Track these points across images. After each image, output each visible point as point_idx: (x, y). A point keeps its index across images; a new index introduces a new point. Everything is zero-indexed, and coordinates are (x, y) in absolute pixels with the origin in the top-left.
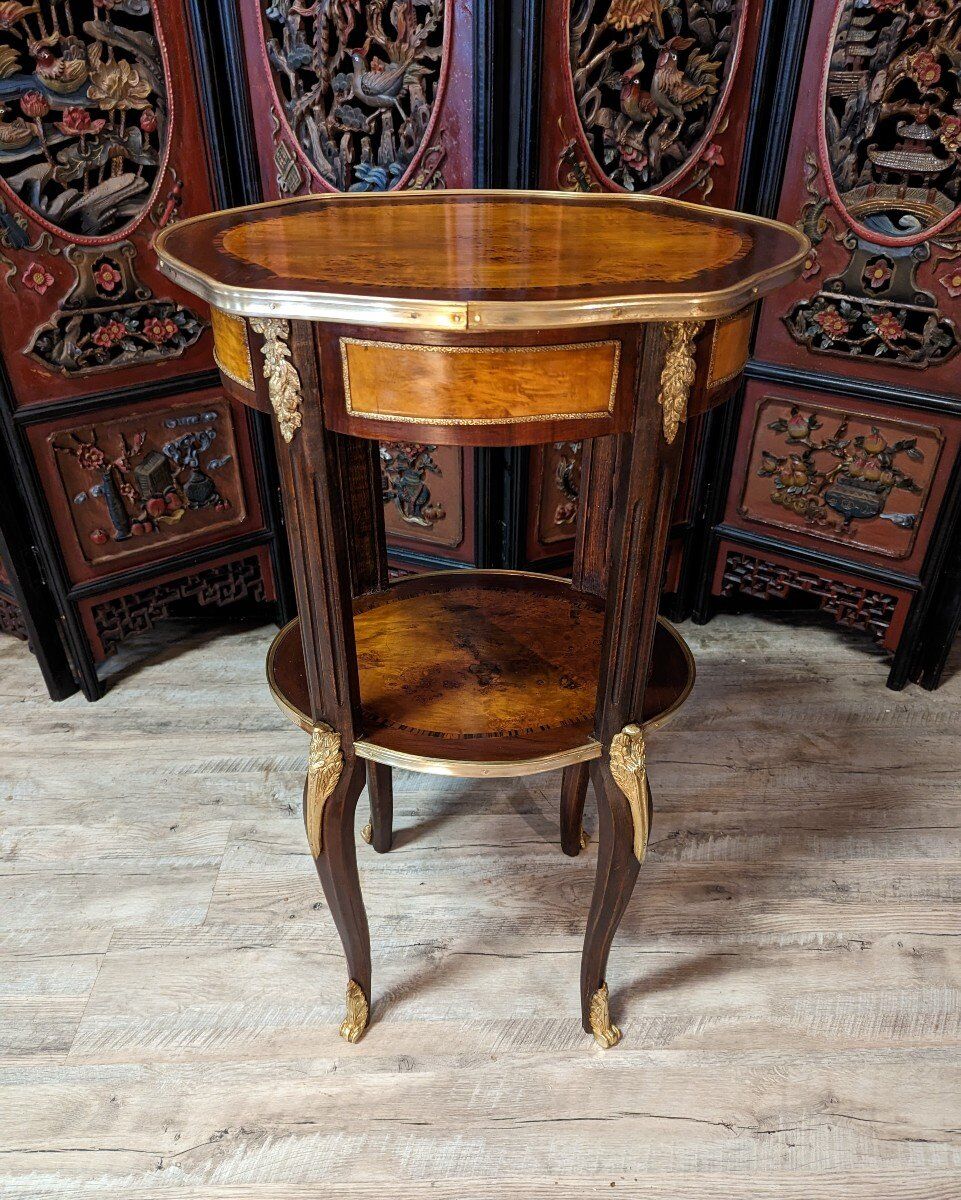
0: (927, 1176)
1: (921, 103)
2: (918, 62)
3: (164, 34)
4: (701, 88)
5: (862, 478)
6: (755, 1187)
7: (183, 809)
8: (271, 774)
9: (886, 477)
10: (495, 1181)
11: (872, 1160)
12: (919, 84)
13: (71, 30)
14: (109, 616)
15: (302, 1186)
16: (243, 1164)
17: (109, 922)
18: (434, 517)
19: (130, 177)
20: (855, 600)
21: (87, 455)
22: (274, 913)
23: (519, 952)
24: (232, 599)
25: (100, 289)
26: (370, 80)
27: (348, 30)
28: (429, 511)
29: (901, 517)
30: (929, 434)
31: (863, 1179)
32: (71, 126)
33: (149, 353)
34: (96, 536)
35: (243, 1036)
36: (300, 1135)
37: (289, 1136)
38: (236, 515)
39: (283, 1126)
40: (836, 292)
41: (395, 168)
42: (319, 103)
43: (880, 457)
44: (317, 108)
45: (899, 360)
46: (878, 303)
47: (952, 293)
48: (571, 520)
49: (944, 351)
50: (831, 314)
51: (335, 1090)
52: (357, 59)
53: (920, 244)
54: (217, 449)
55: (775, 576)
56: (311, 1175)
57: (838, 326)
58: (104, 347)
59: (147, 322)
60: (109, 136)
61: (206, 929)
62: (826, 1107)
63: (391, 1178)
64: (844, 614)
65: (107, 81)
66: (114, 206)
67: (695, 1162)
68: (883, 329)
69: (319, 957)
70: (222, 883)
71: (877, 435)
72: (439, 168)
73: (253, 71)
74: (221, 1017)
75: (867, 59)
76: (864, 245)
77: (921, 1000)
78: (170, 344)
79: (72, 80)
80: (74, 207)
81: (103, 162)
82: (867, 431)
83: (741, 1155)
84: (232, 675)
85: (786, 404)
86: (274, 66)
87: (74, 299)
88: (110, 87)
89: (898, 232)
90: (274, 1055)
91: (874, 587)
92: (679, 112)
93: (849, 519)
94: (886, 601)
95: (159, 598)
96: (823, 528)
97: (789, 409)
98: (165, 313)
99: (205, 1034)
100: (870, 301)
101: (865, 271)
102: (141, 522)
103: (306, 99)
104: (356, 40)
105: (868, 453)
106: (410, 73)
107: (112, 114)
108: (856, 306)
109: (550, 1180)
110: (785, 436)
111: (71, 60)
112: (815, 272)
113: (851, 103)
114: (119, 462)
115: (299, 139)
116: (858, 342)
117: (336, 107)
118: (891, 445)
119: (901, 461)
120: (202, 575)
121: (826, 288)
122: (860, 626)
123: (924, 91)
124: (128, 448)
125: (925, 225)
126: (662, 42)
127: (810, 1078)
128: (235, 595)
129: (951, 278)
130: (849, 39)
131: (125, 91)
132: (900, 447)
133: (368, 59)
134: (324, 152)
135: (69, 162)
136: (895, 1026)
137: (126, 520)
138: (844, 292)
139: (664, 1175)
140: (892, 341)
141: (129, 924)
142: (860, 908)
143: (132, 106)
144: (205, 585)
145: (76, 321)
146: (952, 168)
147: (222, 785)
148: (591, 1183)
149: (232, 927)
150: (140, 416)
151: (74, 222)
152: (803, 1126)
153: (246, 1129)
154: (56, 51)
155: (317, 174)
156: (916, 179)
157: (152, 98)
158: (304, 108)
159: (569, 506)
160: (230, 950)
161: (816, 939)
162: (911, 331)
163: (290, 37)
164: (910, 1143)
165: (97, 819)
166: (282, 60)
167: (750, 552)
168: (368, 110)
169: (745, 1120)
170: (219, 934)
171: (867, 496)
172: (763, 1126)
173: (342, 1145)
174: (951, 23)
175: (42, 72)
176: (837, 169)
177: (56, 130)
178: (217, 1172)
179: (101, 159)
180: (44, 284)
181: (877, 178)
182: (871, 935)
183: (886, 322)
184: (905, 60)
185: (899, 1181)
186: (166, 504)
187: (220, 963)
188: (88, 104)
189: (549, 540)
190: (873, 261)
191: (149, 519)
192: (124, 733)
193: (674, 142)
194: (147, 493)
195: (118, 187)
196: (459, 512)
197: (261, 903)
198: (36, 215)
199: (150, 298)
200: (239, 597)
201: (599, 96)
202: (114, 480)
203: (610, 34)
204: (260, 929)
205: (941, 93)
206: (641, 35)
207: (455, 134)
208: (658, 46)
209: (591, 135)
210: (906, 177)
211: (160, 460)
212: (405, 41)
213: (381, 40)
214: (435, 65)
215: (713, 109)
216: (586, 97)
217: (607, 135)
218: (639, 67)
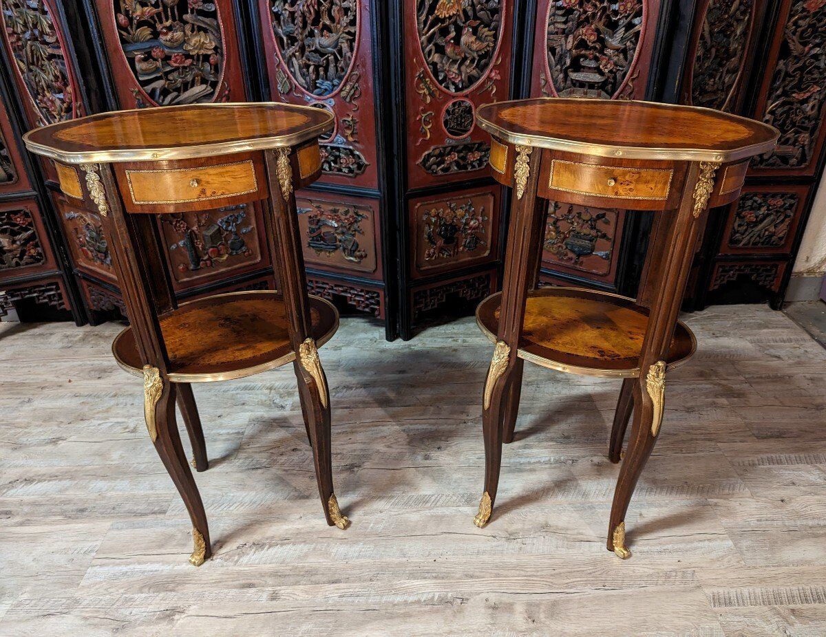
1: (590, 50)
2: (586, 32)
3: (222, 20)
4: (486, 43)
5: (582, 234)
6: (505, 561)
7: (225, 408)
8: (273, 391)
9: (594, 233)
10: (378, 560)
11: (563, 549)
12: (588, 41)
13: (177, 18)
15: (283, 565)
16: (254, 557)
18: (361, 257)
19: (204, 86)
21: (178, 225)
22: (273, 453)
23: (398, 467)
27: (312, 18)
28: (358, 253)
29: (601, 253)
32: (175, 62)
34: (181, 267)
36: (282, 545)
37: (277, 545)
38: (256, 258)
39: (274, 542)
41: (336, 82)
42: (298, 51)
43: (589, 222)
44: (297, 54)
48: (434, 258)
51: (300, 526)
52: (316, 31)
54: (246, 223)
56: (287, 560)
60: (194, 67)
61: (237, 461)
62: (544, 528)
63: (327, 560)
65: (193, 41)
66: (196, 100)
67: (476, 551)
69: (294, 472)
71: (587, 211)
72: (357, 82)
73: (265, 36)
74: (243, 498)
75: (564, 29)
79: (177, 42)
80: (176, 101)
81: (191, 80)
82: (582, 209)
83: (500, 548)
86: (276, 34)
88: (195, 44)
92: (475, 55)
93: (578, 255)
96: (566, 261)
99: (236, 505)
102: (205, 261)
103: (292, 49)
104: (316, 22)
105: (584, 220)
106: (342, 38)
107: (195, 57)
111: (177, 32)
113: (558, 49)
114: (195, 228)
115: (289, 68)
117: (307, 53)
118: (594, 217)
119: (600, 224)
123: (590, 44)
124: (199, 221)
126: (464, 23)
127: (538, 517)
130: (555, 21)
131: (202, 46)
132: (599, 217)
133: (322, 31)
134: (301, 74)
135: (174, 79)
137: (197, 259)
139: (461, 557)
142: (574, 445)
143: (205, 53)
146: (607, 80)
147: (246, 396)
148: (425, 560)
149: (250, 459)
153: (256, 542)
154: (170, 29)
155: (298, 85)
156: (592, 86)
157: (216, 49)
158: (291, 54)
159: (432, 251)
160: (249, 469)
161: (550, 460)
163: (284, 20)
164: (582, 542)
166: (280, 31)
168: (322, 55)
169: (503, 533)
170: (243, 462)
171: (586, 243)
172: (511, 537)
173: (304, 548)
174: (599, 14)
175: (162, 38)
176: (555, 81)
177: (169, 65)
178: (240, 561)
179: (189, 78)
181: (574, 85)
182: (578, 457)
184: (582, 30)
185: (575, 557)
186: (219, 251)
187: (244, 475)
188: (184, 52)
189: (422, 269)
191: (210, 258)
193: (474, 69)
194: (208, 245)
195: (198, 91)
196: (373, 253)
197: (265, 448)
201: (434, 48)
202: (192, 238)
203: (437, 20)
204: (265, 460)
205: (598, 46)
206: (453, 20)
207: (364, 66)
208: (462, 25)
209: (431, 66)
210: (587, 84)
211: (217, 227)
212: (339, 23)
213: (328, 22)
214: (353, 34)
215: (493, 53)
216: (427, 49)
217: (439, 66)
218: (453, 34)
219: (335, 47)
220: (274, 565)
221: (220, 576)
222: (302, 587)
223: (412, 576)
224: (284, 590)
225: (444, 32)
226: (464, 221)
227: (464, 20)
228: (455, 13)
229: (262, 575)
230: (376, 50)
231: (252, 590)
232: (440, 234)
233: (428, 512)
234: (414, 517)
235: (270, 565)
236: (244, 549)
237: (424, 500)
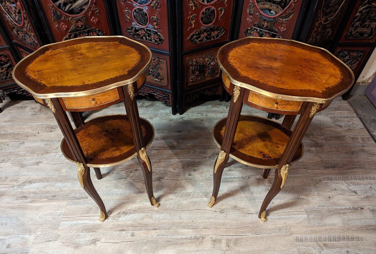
6: (219, 222)
10: (171, 221)
11: (241, 217)
15: (135, 222)
16: (124, 218)
22: (127, 171)
23: (178, 179)
25: (78, 27)
28: (160, 78)
35: (122, 196)
36: (134, 213)
37: (132, 213)
40: (256, 27)
46: (265, 31)
47: (282, 30)
48: (194, 80)
50: (255, 32)
51: (141, 205)
53: (275, 18)
56: (137, 220)
57: (257, 35)
59: (89, 33)
61: (113, 175)
62: (235, 208)
63: (151, 220)
66: (80, 7)
67: (208, 217)
69: (137, 180)
74: (117, 192)
76: (262, 17)
77: (258, 188)
80: (71, 8)
83: (217, 216)
87: (72, 30)
89: (270, 14)
90: (128, 199)
98: (94, 31)
99: (115, 195)
100: (264, 30)
101: (263, 23)
108: (260, 30)
112: (252, 21)
121: (254, 26)
125: (276, 13)
129: (281, 27)
136: (251, 193)
138: (258, 27)
139: (202, 220)
145: (73, 35)
148: (189, 221)
149: (119, 174)
151: (71, 12)
152: (230, 211)
153: (124, 212)
156: (274, 2)
159: (193, 77)
161: (239, 176)
164: (249, 214)
169: (219, 210)
170: (116, 176)
172: (222, 211)
173: (142, 215)
178: (119, 220)
180: (65, 27)
181: (266, 1)
182: (251, 176)
183: (267, 36)
187: (117, 181)
190: (265, 21)
195: (81, 2)
196: (167, 78)
198: (62, 11)
199: (90, 28)
204: (124, 174)
210: (272, 1)
220: (132, 222)
221: (112, 226)
222: (143, 231)
223: (184, 227)
224: (136, 233)
226: (208, 63)
229: (128, 226)
231: (124, 232)
232: (197, 69)
233: (190, 200)
234: (184, 202)
235: (130, 222)
236: (120, 215)
237: (188, 195)
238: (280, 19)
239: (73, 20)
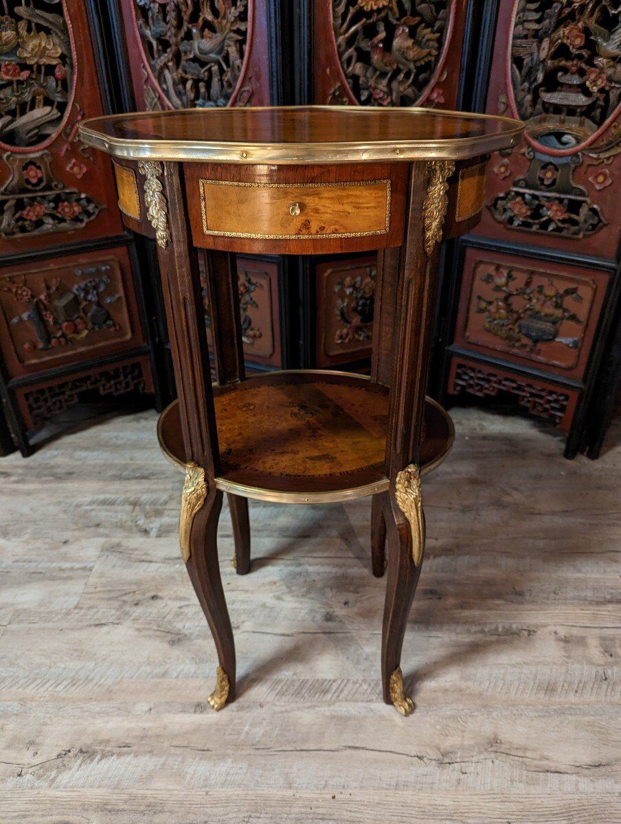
0: (559, 798)
1: (573, 60)
2: (569, 33)
3: (70, 16)
4: (426, 51)
5: (543, 314)
6: (436, 802)
7: (74, 530)
8: (137, 508)
9: (559, 313)
10: (251, 792)
11: (521, 785)
12: (571, 47)
13: (6, 11)
14: (37, 400)
15: (116, 791)
16: (77, 775)
17: (12, 605)
18: (255, 337)
19: (48, 109)
20: (541, 397)
21: (20, 292)
22: (125, 602)
23: (289, 632)
24: (123, 391)
25: (28, 182)
26: (203, 44)
27: (189, 12)
28: (250, 333)
29: (567, 341)
30: (586, 283)
31: (513, 799)
32: (7, 74)
33: (63, 225)
34: (27, 346)
35: (90, 686)
36: (120, 755)
37: (112, 755)
38: (125, 334)
39: (108, 749)
40: (522, 187)
41: (222, 102)
42: (172, 60)
43: (554, 299)
44: (170, 64)
45: (564, 233)
46: (549, 194)
47: (598, 187)
48: (347, 341)
49: (594, 226)
50: (519, 203)
51: (147, 725)
52: (194, 31)
53: (575, 154)
54: (110, 290)
55: (489, 381)
56: (124, 784)
57: (524, 210)
58: (31, 220)
59: (60, 204)
60: (33, 81)
61: (77, 611)
62: (492, 746)
63: (178, 788)
64: (534, 407)
65: (30, 46)
66: (38, 127)
67: (393, 783)
68: (553, 212)
69: (151, 632)
70: (92, 580)
71: (552, 284)
72: (249, 102)
73: (130, 41)
74: (77, 672)
75: (537, 31)
76: (539, 156)
77: (567, 672)
78: (76, 219)
79: (6, 45)
80: (10, 127)
81: (30, 99)
82: (544, 281)
83: (428, 779)
84: (120, 442)
85: (492, 263)
86: (143, 37)
87: (9, 189)
88: (33, 50)
89: (561, 146)
90: (109, 699)
91: (553, 388)
92: (412, 66)
93: (536, 341)
94: (562, 398)
95: (71, 389)
96: (518, 348)
97: (493, 268)
98: (74, 199)
99: (65, 683)
100: (544, 194)
101: (540, 174)
102: (58, 338)
103: (164, 58)
104: (194, 18)
105: (546, 296)
106: (228, 39)
107: (35, 68)
108: (535, 197)
109: (289, 793)
110: (492, 285)
111: (6, 31)
112: (508, 174)
113: (527, 60)
114: (42, 297)
115: (160, 84)
116: (536, 221)
117: (183, 63)
118: (561, 291)
119: (569, 302)
120: (101, 374)
121: (516, 184)
122: (545, 415)
123: (574, 51)
124: (48, 288)
125: (578, 141)
126: (398, 19)
127: (484, 726)
128: (125, 388)
129: (596, 177)
130: (524, 18)
131: (43, 52)
132: (567, 292)
133: (202, 30)
134: (176, 92)
135: (6, 98)
136: (547, 690)
137: (48, 337)
138: (527, 187)
139: (371, 792)
140: (559, 220)
141: (26, 606)
142: (530, 607)
143: (47, 62)
144: (103, 381)
145: (11, 203)
146: (594, 103)
147: (102, 514)
148: (319, 796)
149: (95, 610)
150: (57, 267)
151: (9, 137)
152: (474, 759)
153: (84, 750)
156: (572, 111)
157: (62, 57)
158: (162, 64)
159: (345, 331)
160: (91, 626)
161: (497, 628)
162: (572, 213)
163: (152, 17)
164: (549, 774)
165: (15, 535)
166: (148, 33)
167: (471, 364)
168: (203, 64)
169: (433, 754)
170: (85, 614)
171: (547, 326)
172: (445, 759)
173: (148, 762)
174: (590, 6)
176: (520, 105)
178: (58, 780)
179: (27, 97)
181: (546, 110)
182: (537, 626)
183: (555, 208)
184: (562, 31)
185: (538, 801)
186: (76, 326)
187: (83, 635)
188: (18, 60)
189: (333, 353)
190: (545, 166)
191: (64, 335)
192: (44, 479)
193: (409, 86)
194: (62, 318)
195: (39, 115)
196: (269, 333)
197: (117, 594)
199: (64, 188)
200: (128, 390)
201: (355, 54)
202: (39, 309)
203: (361, 14)
204: (113, 612)
205: (585, 53)
206: (383, 14)
207: (258, 78)
208: (395, 22)
209: (350, 80)
210: (565, 109)
211: (71, 296)
212: (224, 17)
213: (210, 17)
214: (244, 33)
215: (436, 65)
216: (346, 55)
217: (362, 80)
218: (382, 35)
219: (220, 52)
220: (103, 791)
221: (27, 806)
225: (370, 32)
227: (398, 16)
228: (386, 4)
229: (85, 808)
230: (274, 55)
232: (355, 310)
233: (326, 710)
234: (307, 716)
235: (98, 791)
236: (66, 759)
237: (321, 688)
238: (591, 155)
239: (14, 160)
